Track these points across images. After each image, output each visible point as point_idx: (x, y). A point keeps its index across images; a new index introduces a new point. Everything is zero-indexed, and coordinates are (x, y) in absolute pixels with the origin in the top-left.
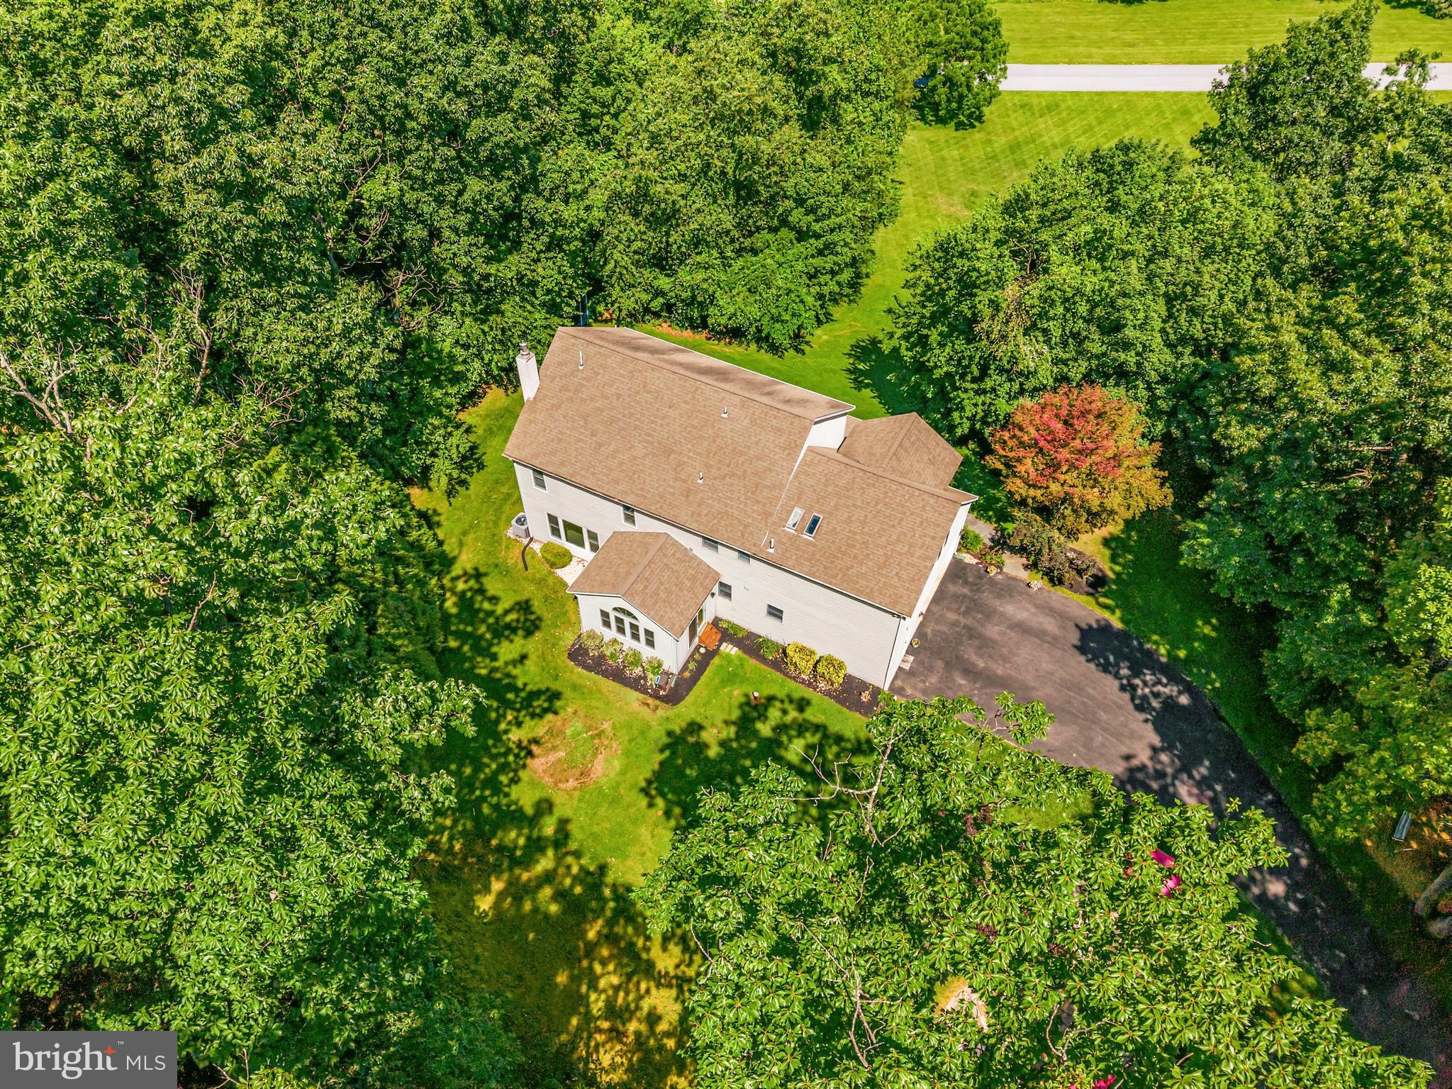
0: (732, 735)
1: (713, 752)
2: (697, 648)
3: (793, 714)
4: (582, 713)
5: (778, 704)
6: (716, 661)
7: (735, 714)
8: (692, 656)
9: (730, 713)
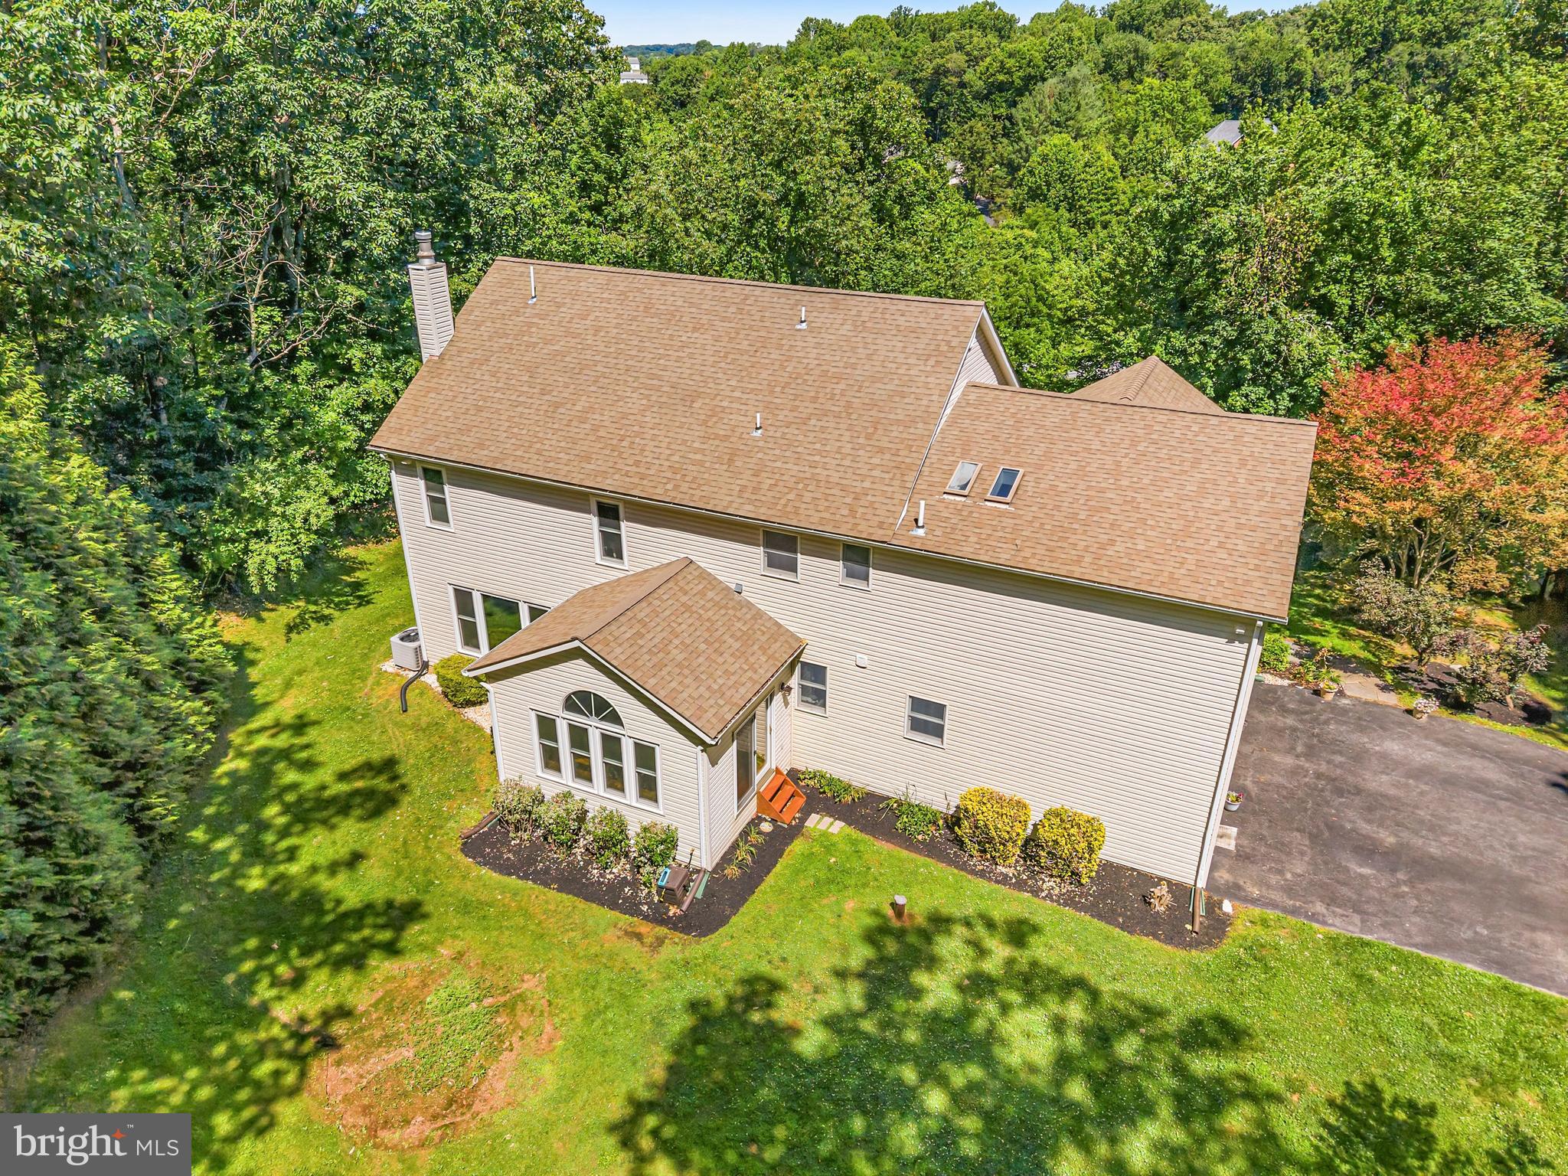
0: (858, 1003)
1: (811, 1043)
2: (756, 821)
3: (1000, 952)
4: (472, 959)
5: (959, 930)
6: (798, 846)
7: (860, 955)
8: (745, 834)
9: (845, 951)
